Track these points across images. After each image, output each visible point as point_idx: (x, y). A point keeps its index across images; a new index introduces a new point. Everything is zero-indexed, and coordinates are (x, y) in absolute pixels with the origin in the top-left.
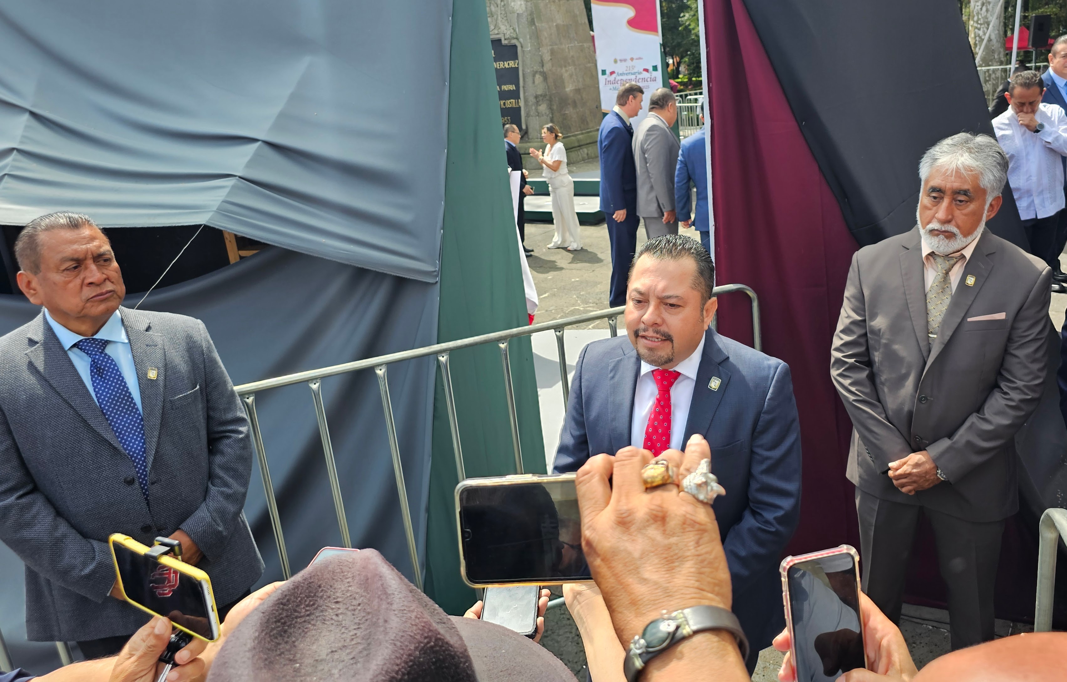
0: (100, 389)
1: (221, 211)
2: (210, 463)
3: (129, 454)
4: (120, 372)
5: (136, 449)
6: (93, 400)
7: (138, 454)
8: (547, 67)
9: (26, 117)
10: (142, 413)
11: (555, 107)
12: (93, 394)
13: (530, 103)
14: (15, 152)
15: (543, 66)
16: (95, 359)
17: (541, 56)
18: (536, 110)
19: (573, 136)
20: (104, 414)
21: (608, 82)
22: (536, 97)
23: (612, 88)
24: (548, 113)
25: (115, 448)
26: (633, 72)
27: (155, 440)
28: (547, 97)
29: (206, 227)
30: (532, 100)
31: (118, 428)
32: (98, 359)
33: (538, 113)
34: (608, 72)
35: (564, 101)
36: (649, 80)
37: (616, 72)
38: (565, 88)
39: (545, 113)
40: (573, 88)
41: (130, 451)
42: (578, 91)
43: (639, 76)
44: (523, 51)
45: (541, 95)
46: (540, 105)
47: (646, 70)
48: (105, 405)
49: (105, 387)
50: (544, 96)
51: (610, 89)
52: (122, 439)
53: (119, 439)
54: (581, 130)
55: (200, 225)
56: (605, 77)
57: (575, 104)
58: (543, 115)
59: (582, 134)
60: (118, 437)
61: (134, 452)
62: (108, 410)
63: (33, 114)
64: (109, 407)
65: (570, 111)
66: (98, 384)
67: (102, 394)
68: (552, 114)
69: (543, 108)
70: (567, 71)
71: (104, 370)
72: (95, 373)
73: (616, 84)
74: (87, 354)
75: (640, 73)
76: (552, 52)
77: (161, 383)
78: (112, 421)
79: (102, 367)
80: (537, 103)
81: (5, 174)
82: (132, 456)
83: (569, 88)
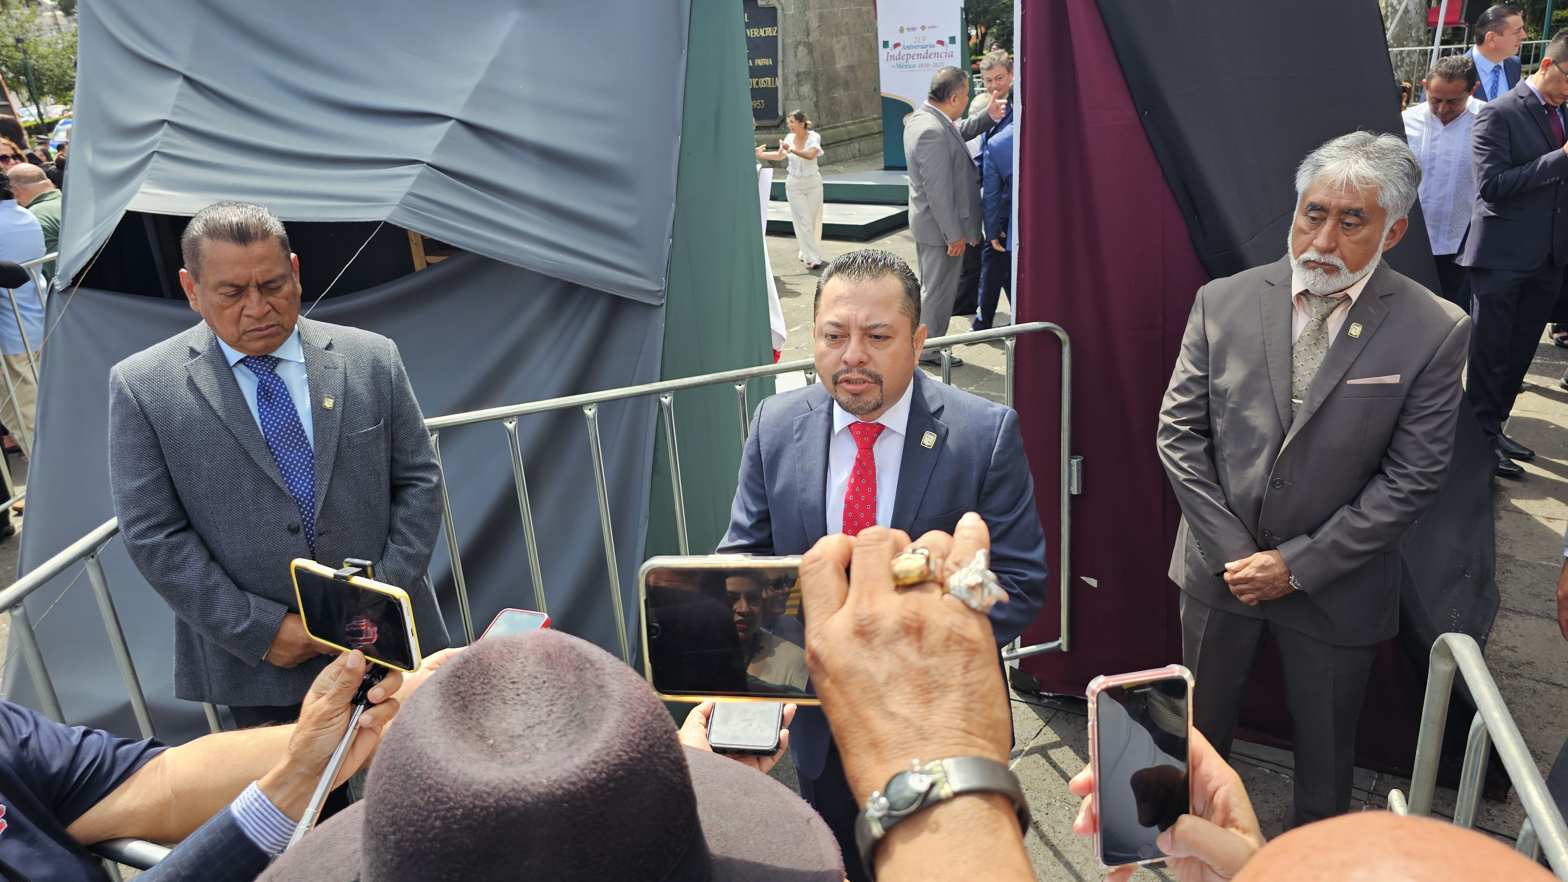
0: (266, 416)
1: (404, 206)
2: (391, 515)
3: (295, 497)
4: (290, 398)
5: (304, 492)
6: (258, 428)
7: (306, 498)
8: (814, 36)
9: (179, 82)
10: (313, 450)
11: (821, 89)
12: (258, 421)
13: (790, 83)
14: (166, 125)
15: (808, 35)
16: (262, 379)
17: (807, 23)
18: (797, 91)
19: (842, 126)
20: (270, 447)
21: (890, 57)
22: (798, 75)
23: (895, 65)
24: (812, 96)
25: (279, 489)
26: (923, 44)
27: (326, 483)
28: (812, 76)
29: (386, 224)
30: (792, 78)
31: (284, 465)
32: (266, 381)
33: (800, 96)
34: (891, 45)
35: (833, 81)
36: (943, 55)
37: (902, 44)
38: (835, 64)
39: (809, 96)
40: (846, 64)
41: (297, 493)
42: (851, 68)
43: (931, 50)
44: (784, 15)
45: (804, 73)
46: (802, 86)
47: (941, 43)
48: (272, 436)
49: (273, 415)
50: (807, 74)
51: (893, 66)
52: (289, 478)
53: (285, 479)
54: (853, 119)
55: (380, 222)
56: (887, 50)
57: (846, 85)
58: (805, 99)
59: (854, 124)
60: (284, 476)
61: (301, 496)
62: (274, 443)
63: (187, 79)
64: (276, 439)
65: (840, 94)
66: (265, 410)
67: (268, 423)
68: (817, 97)
69: (806, 89)
70: (838, 42)
71: (272, 393)
72: (263, 397)
73: (901, 60)
74: (254, 372)
75: (933, 46)
76: (821, 17)
77: (339, 414)
78: (278, 456)
79: (271, 390)
80: (799, 83)
81: (155, 152)
82: (299, 500)
83: (840, 64)
